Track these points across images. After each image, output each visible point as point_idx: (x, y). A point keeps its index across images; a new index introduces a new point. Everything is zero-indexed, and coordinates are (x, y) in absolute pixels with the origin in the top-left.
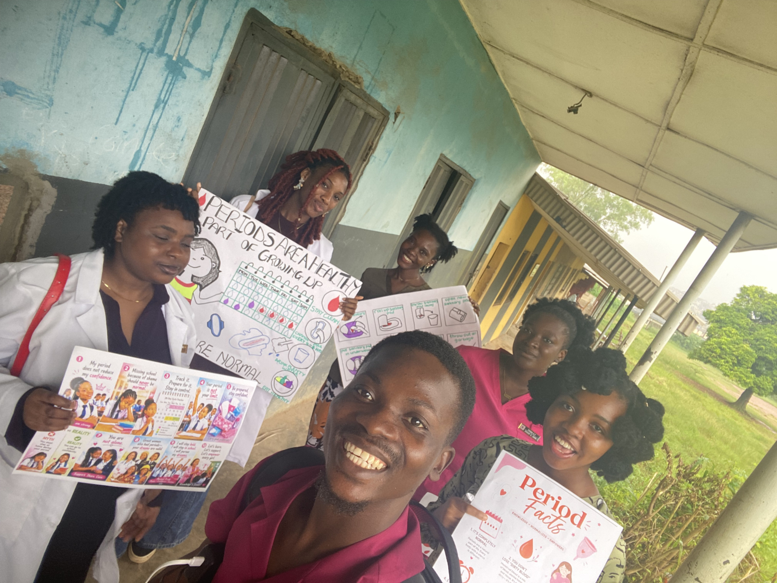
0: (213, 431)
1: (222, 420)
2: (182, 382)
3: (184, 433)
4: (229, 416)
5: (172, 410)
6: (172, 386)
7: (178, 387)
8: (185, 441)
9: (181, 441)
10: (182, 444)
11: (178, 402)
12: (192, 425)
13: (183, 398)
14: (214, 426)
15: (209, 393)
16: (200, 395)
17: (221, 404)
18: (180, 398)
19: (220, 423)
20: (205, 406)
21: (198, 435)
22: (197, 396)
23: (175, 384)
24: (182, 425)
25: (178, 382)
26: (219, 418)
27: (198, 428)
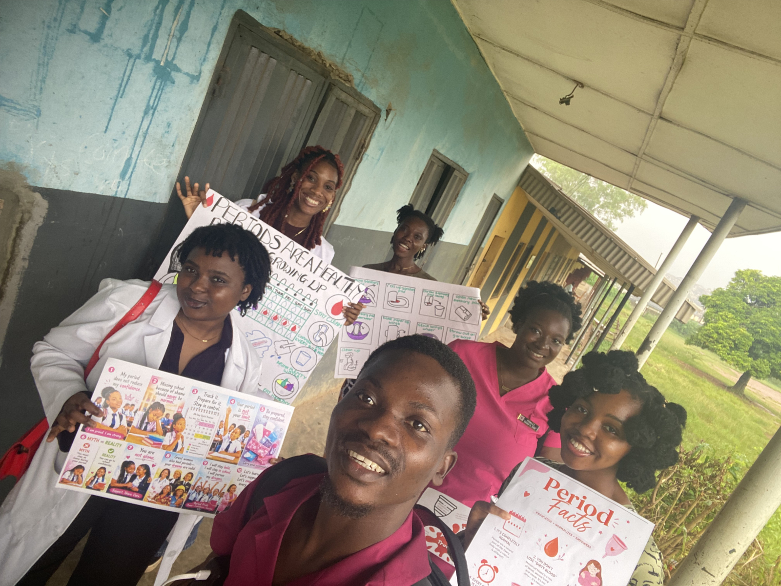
0: (248, 455)
1: (257, 444)
2: (211, 400)
3: (216, 454)
4: (264, 440)
5: (202, 427)
6: (200, 402)
7: (207, 404)
8: (219, 463)
9: (214, 462)
10: (215, 465)
11: (208, 420)
12: (224, 446)
13: (212, 416)
14: (248, 450)
15: (240, 413)
16: (231, 415)
17: (254, 427)
18: (210, 415)
19: (255, 447)
20: (237, 427)
21: (232, 458)
22: (227, 415)
23: (203, 400)
24: (213, 444)
25: (206, 398)
26: (253, 442)
27: (231, 450)
